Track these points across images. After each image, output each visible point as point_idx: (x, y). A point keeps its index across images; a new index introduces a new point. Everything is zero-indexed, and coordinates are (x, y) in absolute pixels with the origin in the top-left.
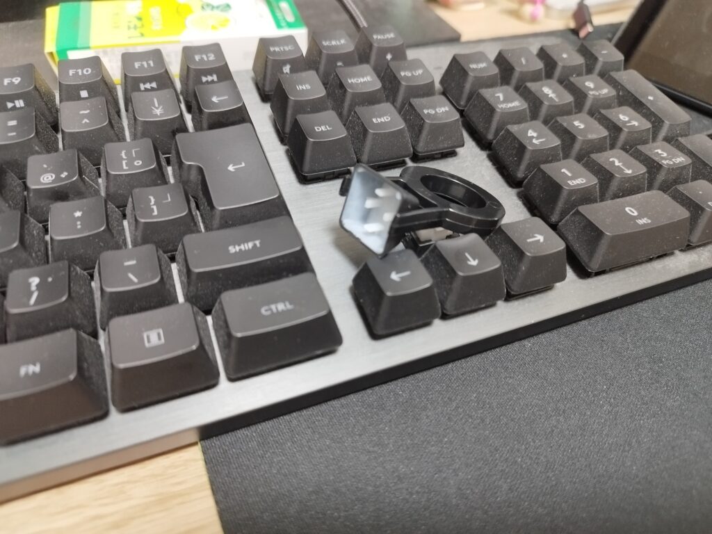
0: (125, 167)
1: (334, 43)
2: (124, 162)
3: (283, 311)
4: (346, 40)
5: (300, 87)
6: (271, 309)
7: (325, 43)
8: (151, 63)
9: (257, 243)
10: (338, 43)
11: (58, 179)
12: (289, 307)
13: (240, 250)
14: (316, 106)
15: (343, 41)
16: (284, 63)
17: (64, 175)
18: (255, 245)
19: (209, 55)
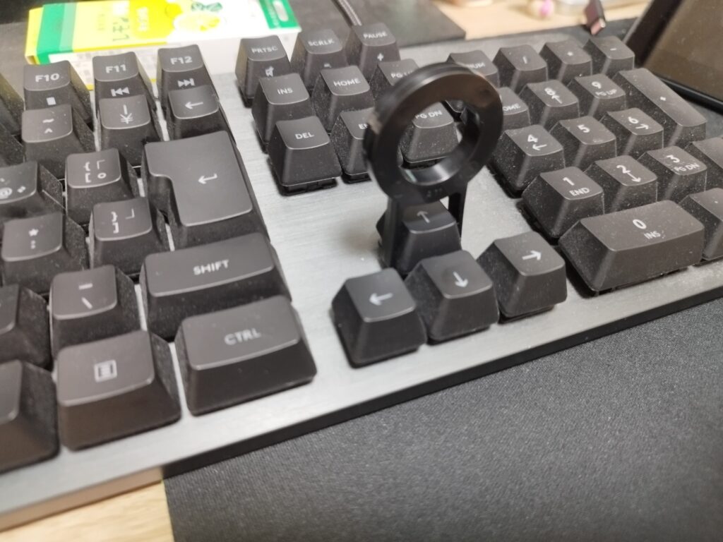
0: (87, 180)
1: (321, 43)
2: (87, 175)
3: (249, 340)
4: (333, 40)
5: (281, 92)
6: (236, 338)
7: (311, 44)
8: (124, 67)
9: (226, 263)
10: (326, 43)
11: (15, 194)
12: (256, 335)
13: (206, 271)
14: (298, 112)
15: (330, 41)
16: (267, 65)
17: (22, 189)
18: (223, 265)
19: (186, 58)
